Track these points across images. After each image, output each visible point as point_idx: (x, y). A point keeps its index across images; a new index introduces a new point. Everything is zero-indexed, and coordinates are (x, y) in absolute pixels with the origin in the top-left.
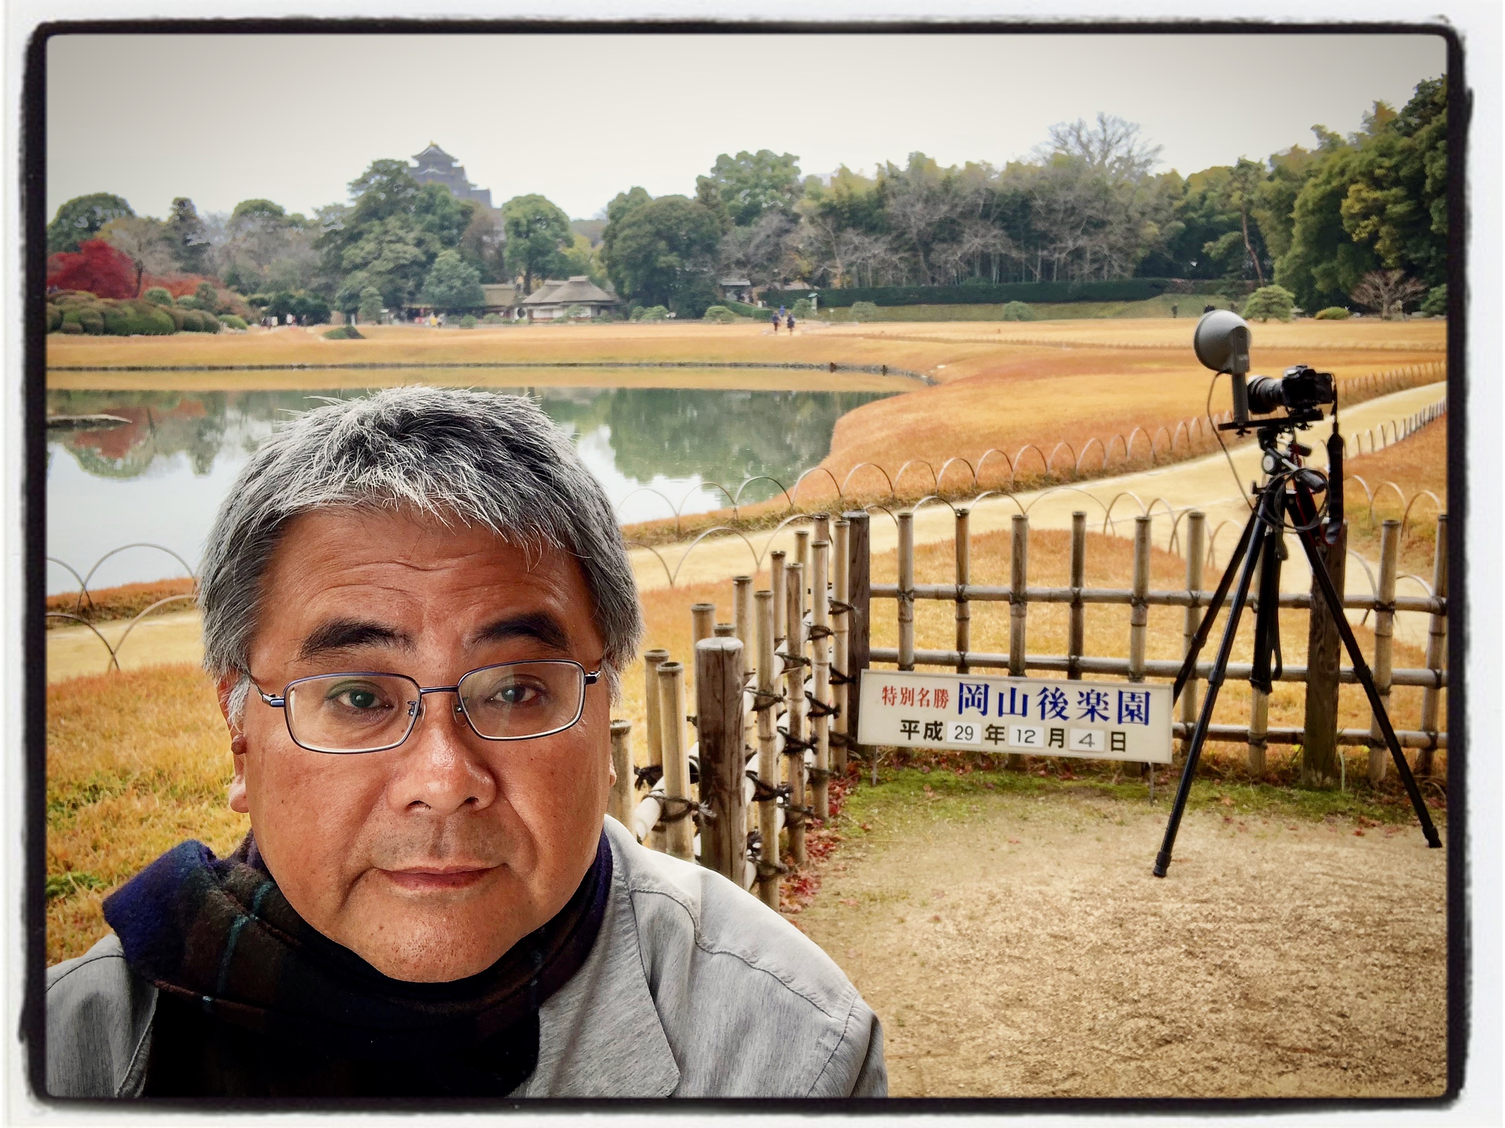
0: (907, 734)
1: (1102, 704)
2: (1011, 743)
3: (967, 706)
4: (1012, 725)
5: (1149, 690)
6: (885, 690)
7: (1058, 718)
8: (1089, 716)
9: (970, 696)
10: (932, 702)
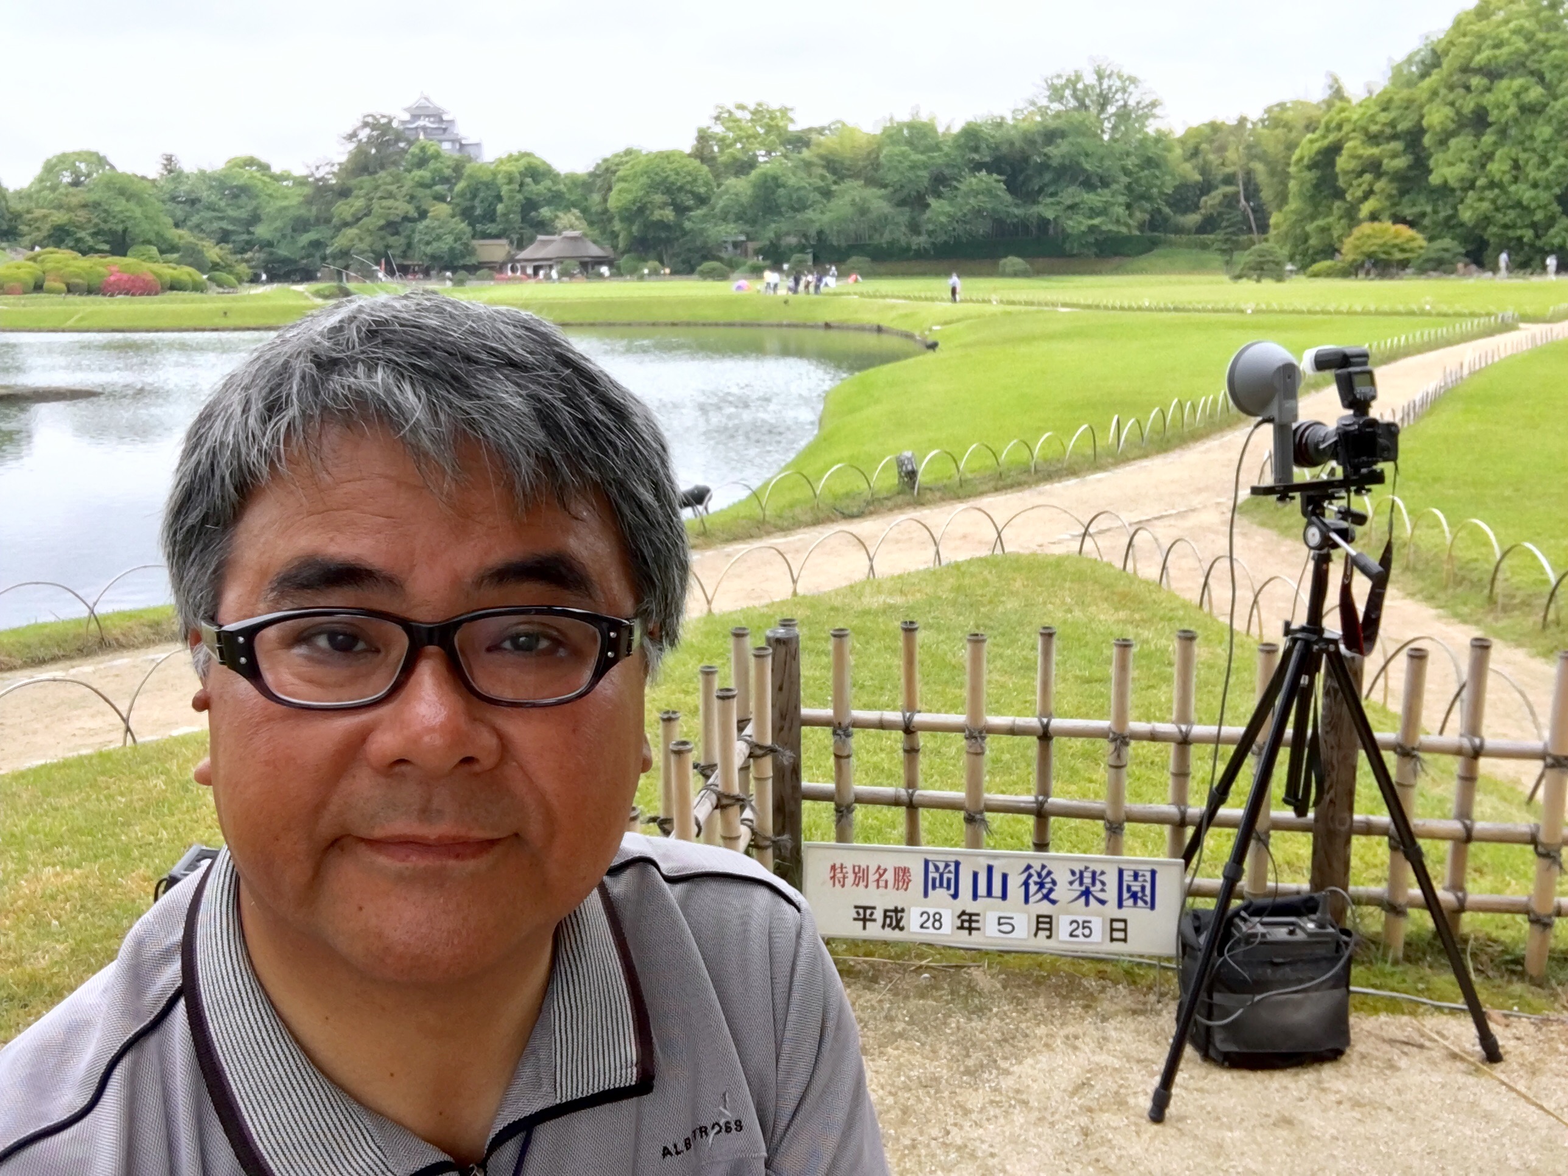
0: (861, 923)
1: (1098, 884)
2: (988, 934)
3: (934, 887)
4: (989, 912)
5: (1155, 868)
6: (833, 868)
7: (1045, 902)
8: (1083, 899)
9: (937, 875)
10: (891, 883)
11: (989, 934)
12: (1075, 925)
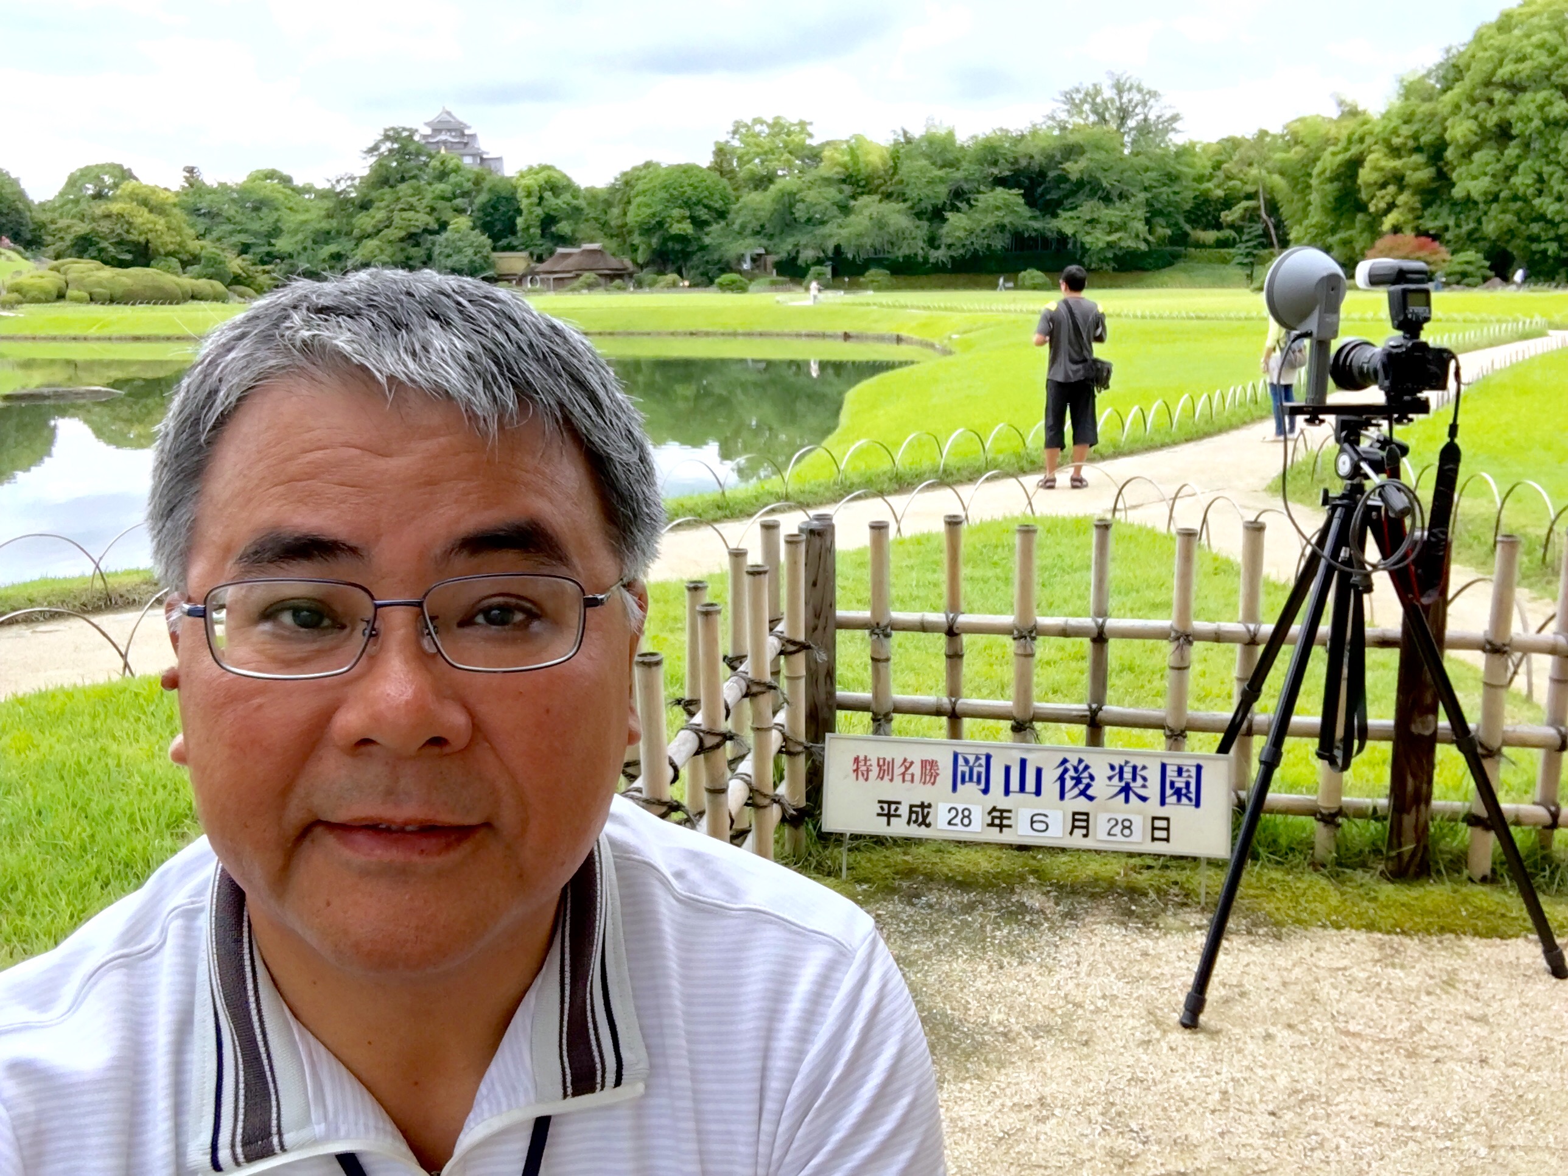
0: (885, 819)
1: (1139, 779)
4: (1022, 807)
5: (1201, 763)
6: (857, 760)
7: (1082, 798)
8: (1123, 795)
9: (967, 769)
10: (917, 778)
11: (1020, 832)
12: (1113, 822)
